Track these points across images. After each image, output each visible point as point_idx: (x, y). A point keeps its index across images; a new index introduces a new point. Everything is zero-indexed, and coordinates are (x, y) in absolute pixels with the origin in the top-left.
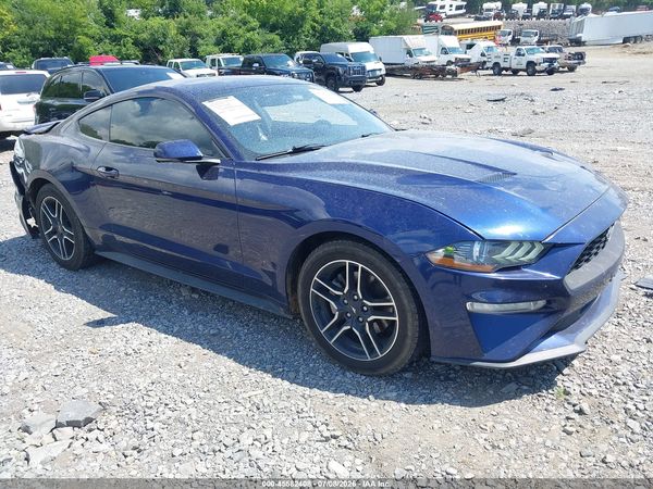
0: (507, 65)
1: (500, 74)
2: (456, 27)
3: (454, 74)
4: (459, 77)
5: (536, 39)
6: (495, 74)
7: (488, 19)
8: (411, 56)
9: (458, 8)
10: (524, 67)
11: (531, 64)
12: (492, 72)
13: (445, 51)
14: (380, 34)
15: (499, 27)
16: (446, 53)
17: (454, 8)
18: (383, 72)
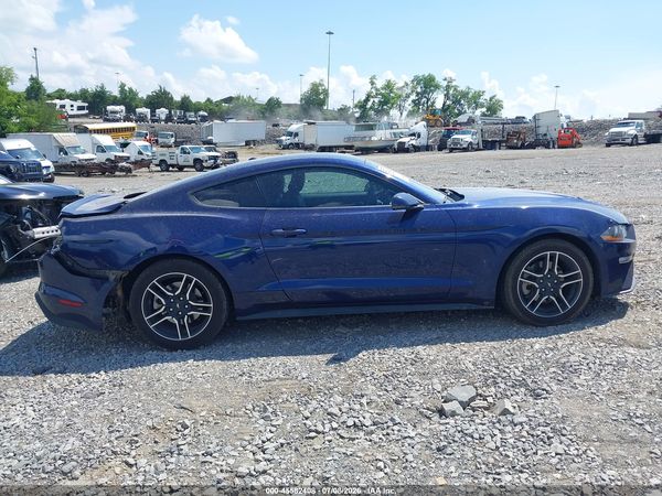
0: (174, 162)
1: (168, 171)
2: (90, 127)
3: (128, 170)
4: (134, 173)
5: (173, 140)
6: (162, 171)
7: (117, 121)
8: (66, 153)
9: (80, 108)
10: (191, 163)
11: (197, 161)
12: (159, 168)
13: (101, 149)
14: (20, 131)
15: (134, 129)
16: (103, 151)
17: (75, 108)
18: (52, 170)
